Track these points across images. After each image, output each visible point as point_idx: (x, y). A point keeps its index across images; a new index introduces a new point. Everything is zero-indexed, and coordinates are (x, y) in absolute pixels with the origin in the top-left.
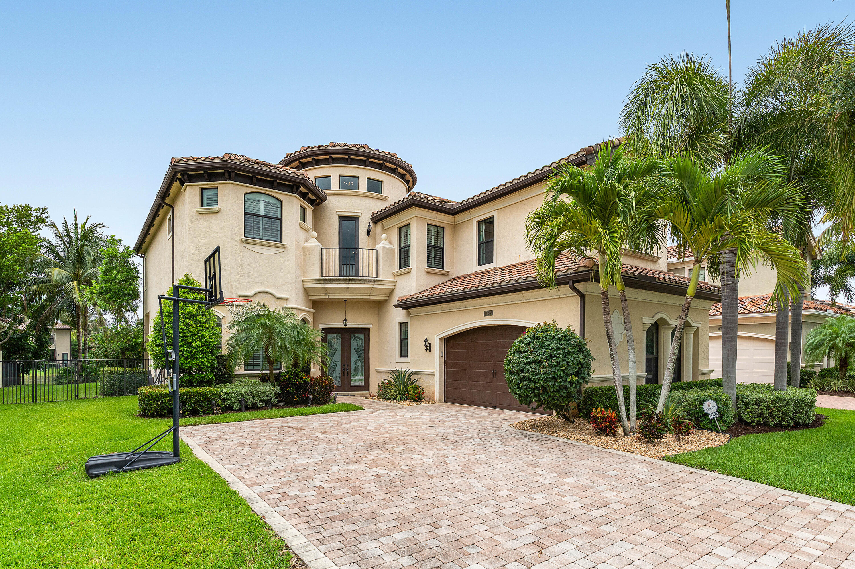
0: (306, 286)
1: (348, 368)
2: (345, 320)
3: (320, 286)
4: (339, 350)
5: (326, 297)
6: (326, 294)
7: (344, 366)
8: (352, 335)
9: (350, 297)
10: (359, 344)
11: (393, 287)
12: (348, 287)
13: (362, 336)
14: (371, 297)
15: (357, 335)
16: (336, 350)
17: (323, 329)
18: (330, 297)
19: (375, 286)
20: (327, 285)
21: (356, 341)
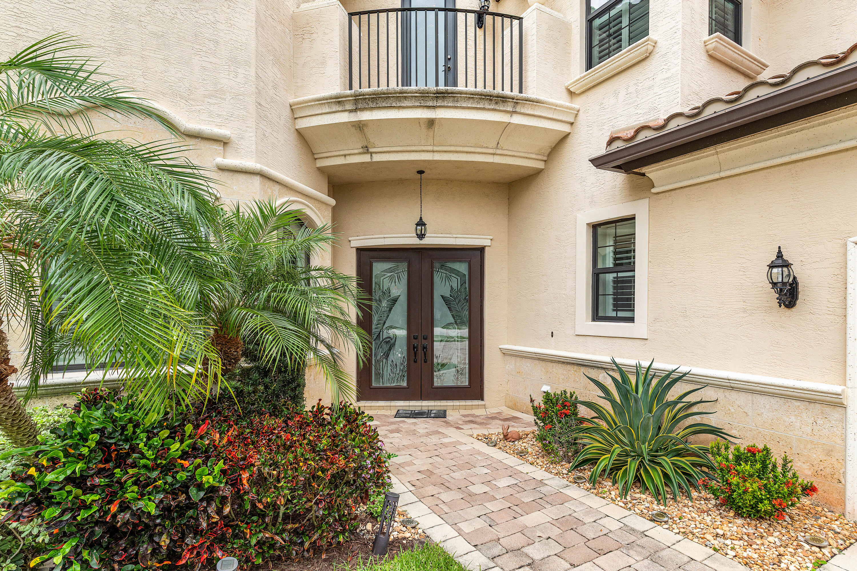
0: (303, 124)
1: (425, 343)
2: (421, 223)
3: (344, 118)
4: (403, 301)
5: (366, 158)
6: (366, 150)
7: (415, 338)
8: (437, 265)
9: (437, 157)
10: (455, 286)
11: (565, 128)
12: (431, 123)
13: (462, 268)
14: (497, 160)
15: (450, 265)
16: (395, 301)
17: (360, 251)
18: (377, 158)
19: (517, 120)
20: (366, 116)
21: (448, 278)
